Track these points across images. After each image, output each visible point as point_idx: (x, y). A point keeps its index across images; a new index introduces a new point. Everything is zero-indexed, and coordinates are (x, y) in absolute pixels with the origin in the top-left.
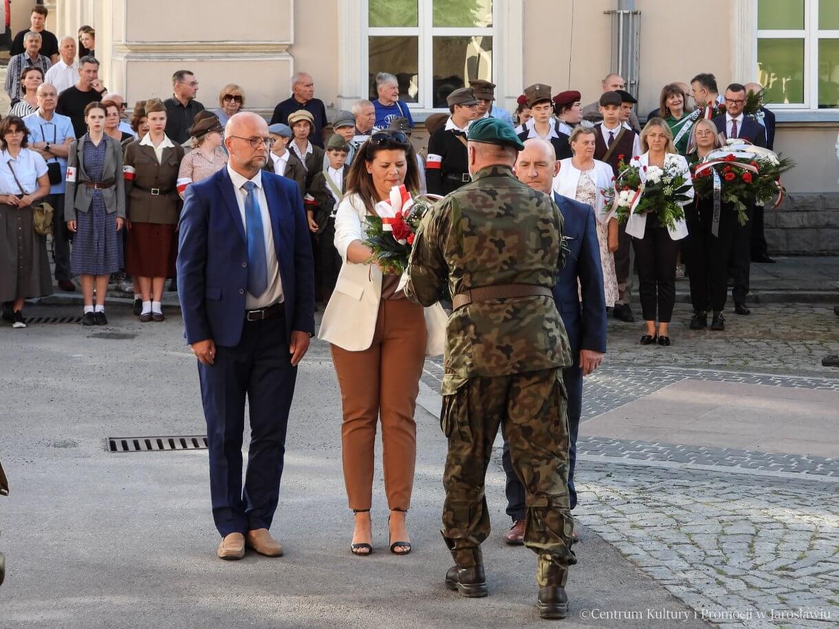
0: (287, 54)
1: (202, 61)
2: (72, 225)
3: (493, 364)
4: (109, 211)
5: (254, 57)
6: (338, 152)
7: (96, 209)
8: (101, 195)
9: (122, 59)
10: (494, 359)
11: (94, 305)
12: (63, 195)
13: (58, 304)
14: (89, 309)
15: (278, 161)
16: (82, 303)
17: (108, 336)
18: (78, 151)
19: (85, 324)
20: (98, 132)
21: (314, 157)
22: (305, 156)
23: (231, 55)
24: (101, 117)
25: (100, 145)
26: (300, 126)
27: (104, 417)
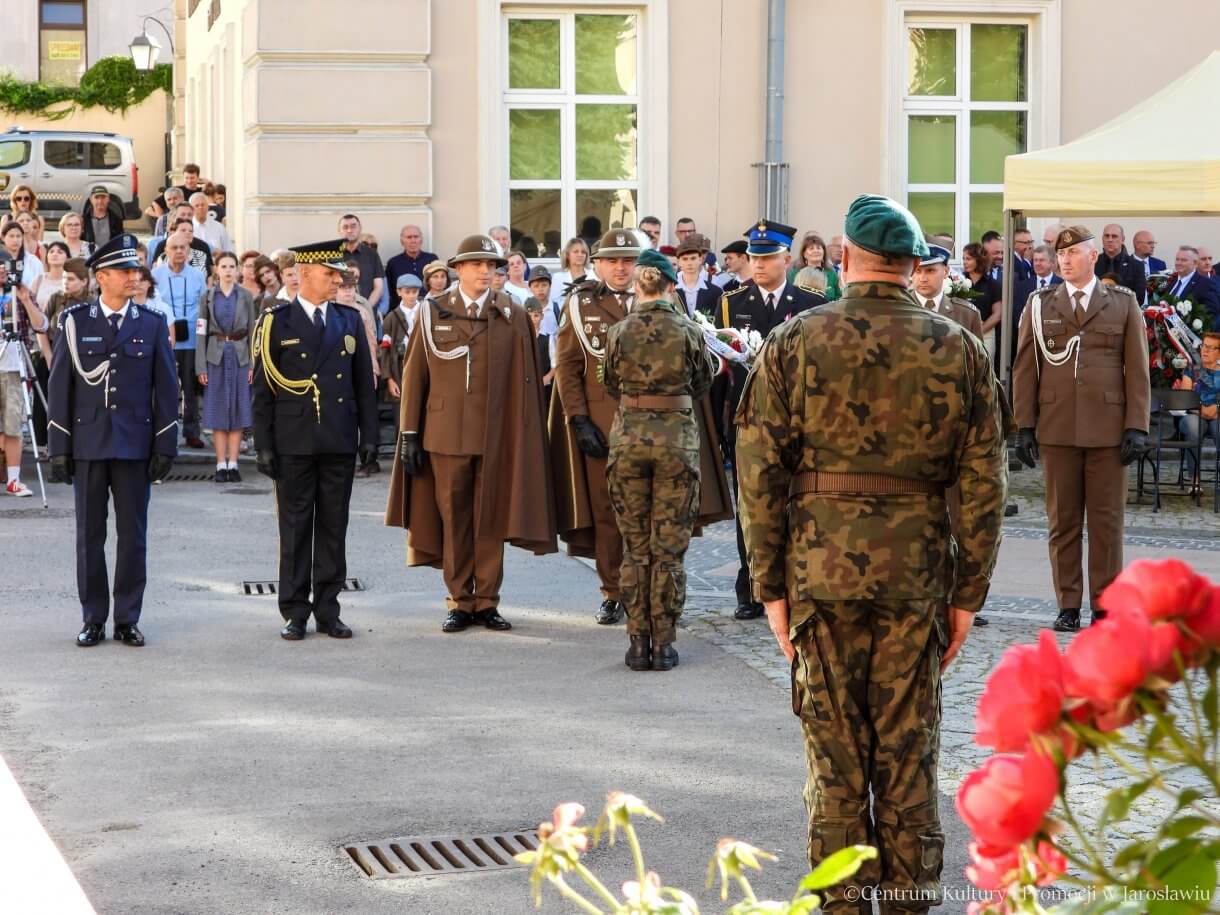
0: (425, 207)
2: (203, 379)
3: (836, 580)
4: (242, 364)
7: (228, 363)
8: (233, 348)
9: (254, 212)
10: (839, 572)
11: (227, 461)
12: (194, 351)
13: (191, 462)
14: (221, 466)
16: (213, 461)
17: (242, 492)
18: (208, 302)
19: (217, 481)
20: (229, 282)
24: (232, 267)
25: (231, 295)
26: (435, 277)
27: (238, 563)
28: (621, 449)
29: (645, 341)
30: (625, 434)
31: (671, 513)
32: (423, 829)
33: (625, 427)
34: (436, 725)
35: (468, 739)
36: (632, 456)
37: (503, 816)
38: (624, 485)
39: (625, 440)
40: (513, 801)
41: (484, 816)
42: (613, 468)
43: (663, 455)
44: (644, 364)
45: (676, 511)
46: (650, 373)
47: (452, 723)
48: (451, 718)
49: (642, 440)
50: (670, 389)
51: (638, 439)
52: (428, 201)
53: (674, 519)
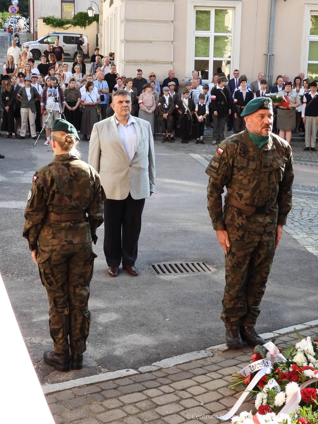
1: (146, 66)
5: (161, 65)
9: (123, 65)
12: (106, 104)
15: (166, 98)
21: (176, 95)
22: (173, 95)
23: (154, 64)
26: (171, 86)
30: (54, 238)
32: (172, 260)
34: (175, 226)
35: (184, 231)
37: (193, 256)
39: (55, 242)
40: (196, 252)
41: (189, 256)
42: (49, 259)
47: (179, 225)
48: (179, 224)
49: (66, 241)
51: (64, 241)
52: (171, 63)
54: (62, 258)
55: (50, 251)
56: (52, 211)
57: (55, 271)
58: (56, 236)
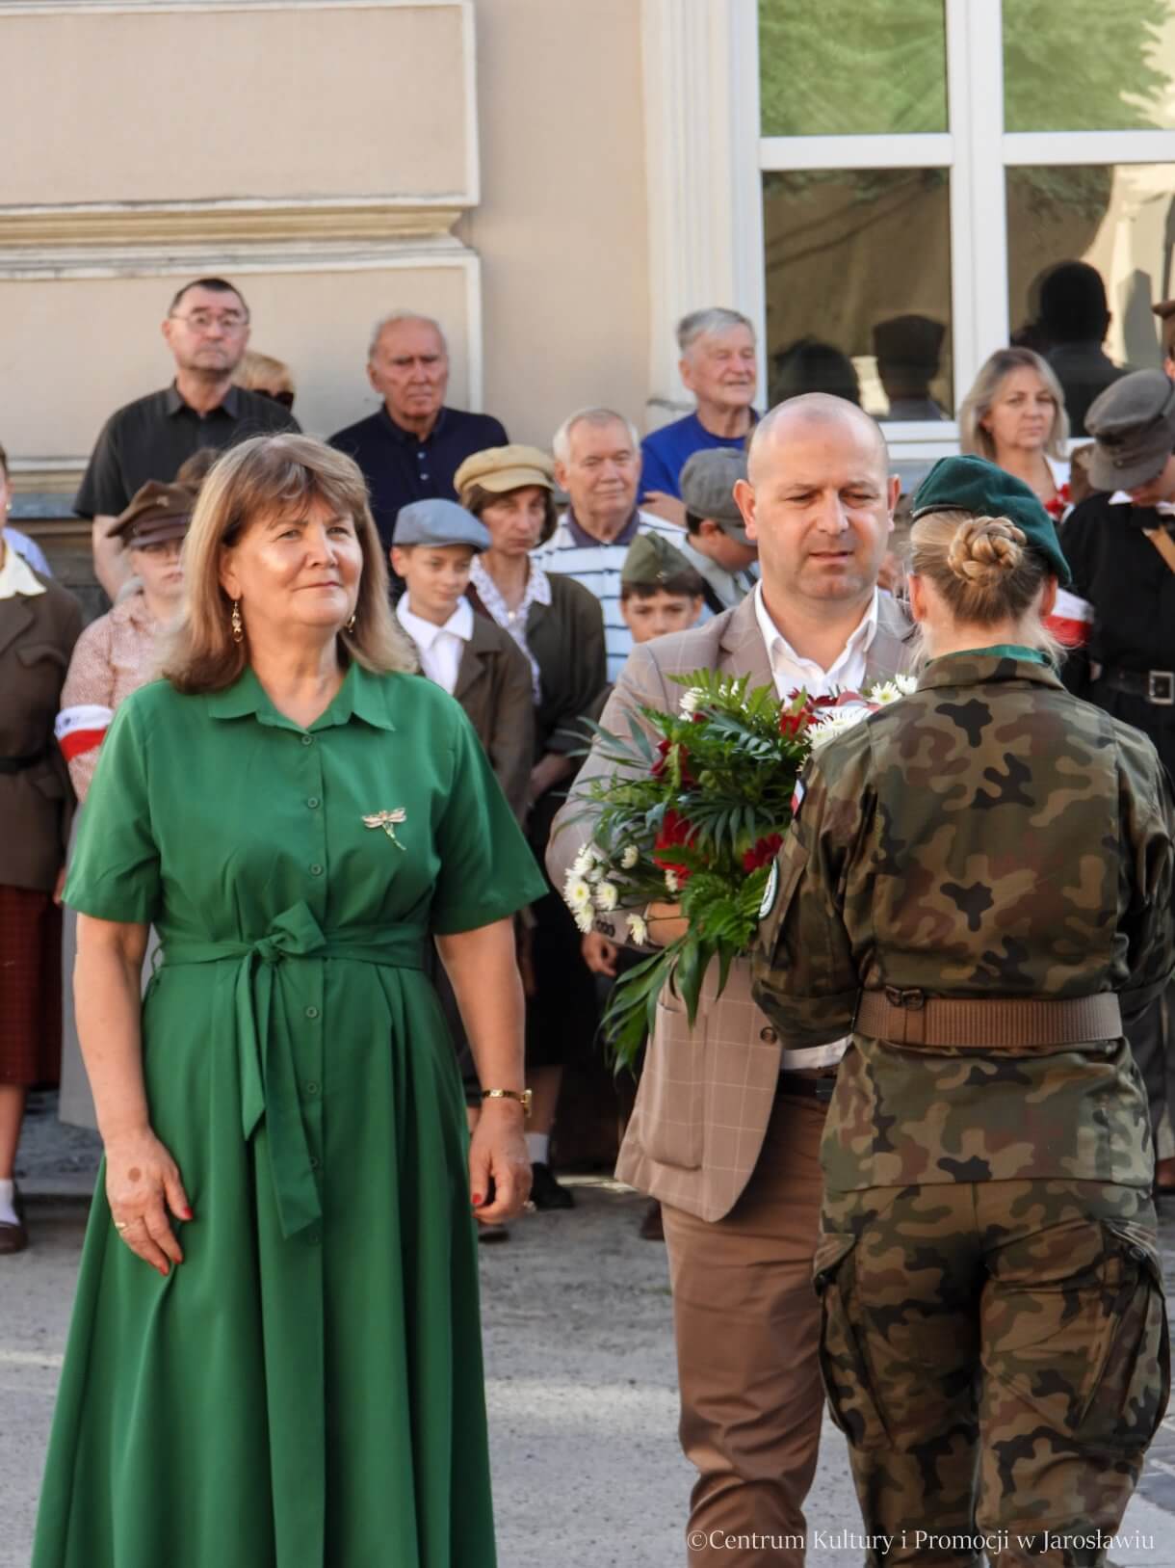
0: (455, 242)
1: (132, 276)
5: (326, 257)
6: (650, 602)
15: (434, 642)
21: (557, 618)
22: (523, 614)
23: (243, 250)
26: (513, 507)
28: (869, 1202)
29: (969, 799)
30: (881, 1145)
31: (1054, 1409)
33: (883, 1122)
36: (905, 1228)
38: (874, 1338)
39: (887, 1168)
42: (843, 1272)
43: (1020, 1207)
44: (967, 884)
45: (1074, 1403)
46: (987, 916)
49: (945, 1164)
50: (1059, 975)
51: (932, 1164)
52: (464, 223)
53: (1068, 1433)
54: (909, 1266)
55: (849, 1226)
56: (880, 988)
57: (881, 1350)
58: (892, 1136)
